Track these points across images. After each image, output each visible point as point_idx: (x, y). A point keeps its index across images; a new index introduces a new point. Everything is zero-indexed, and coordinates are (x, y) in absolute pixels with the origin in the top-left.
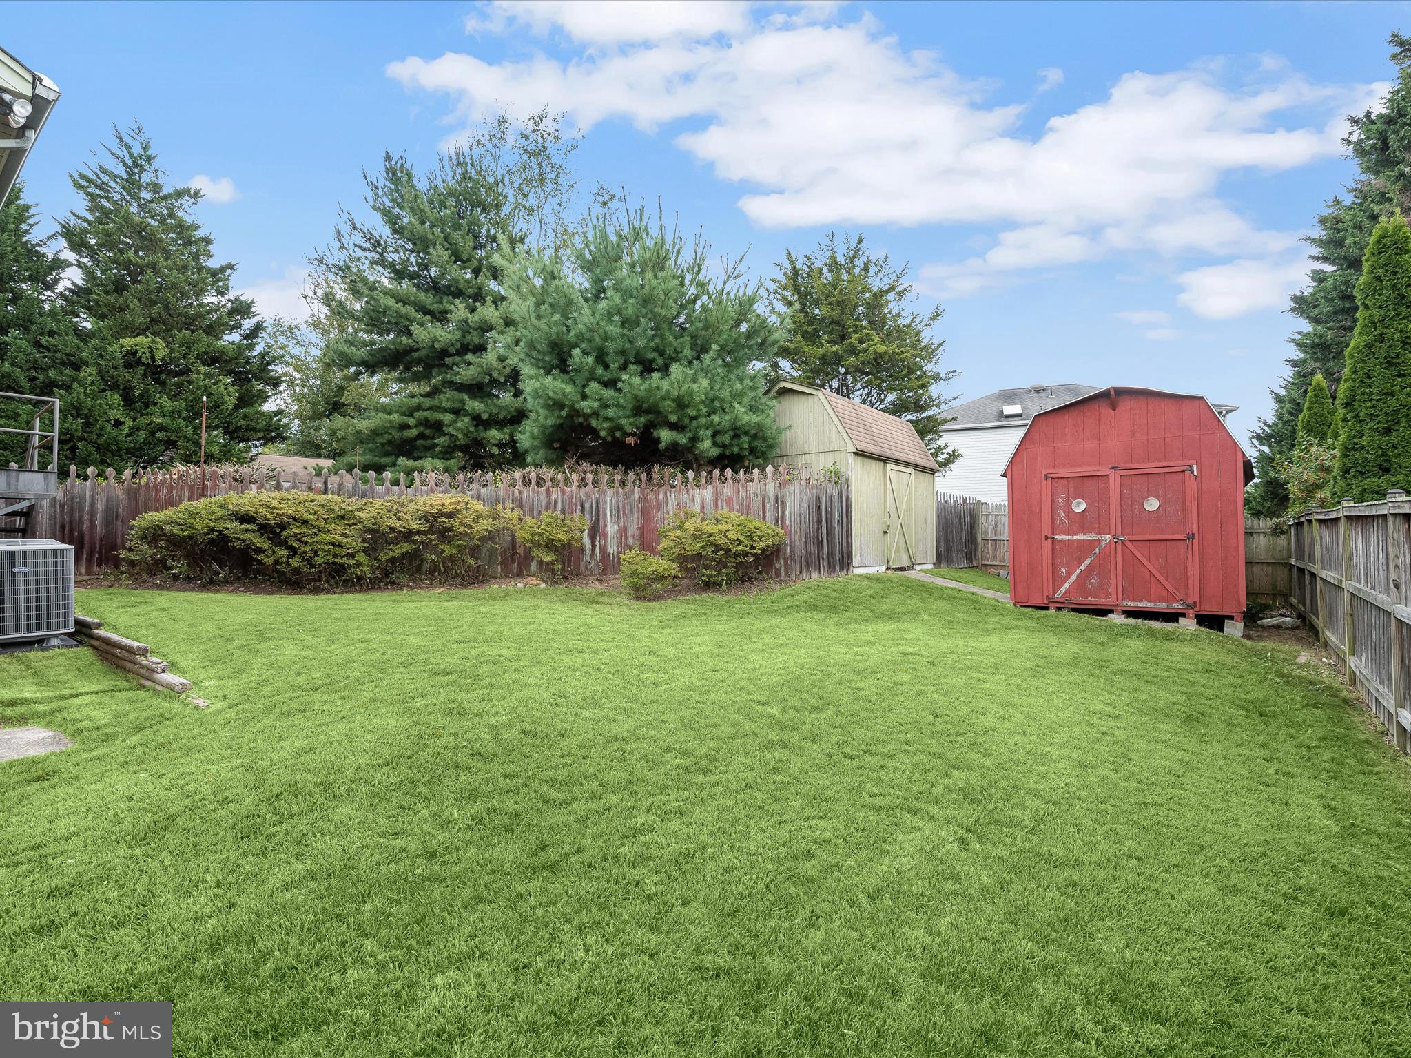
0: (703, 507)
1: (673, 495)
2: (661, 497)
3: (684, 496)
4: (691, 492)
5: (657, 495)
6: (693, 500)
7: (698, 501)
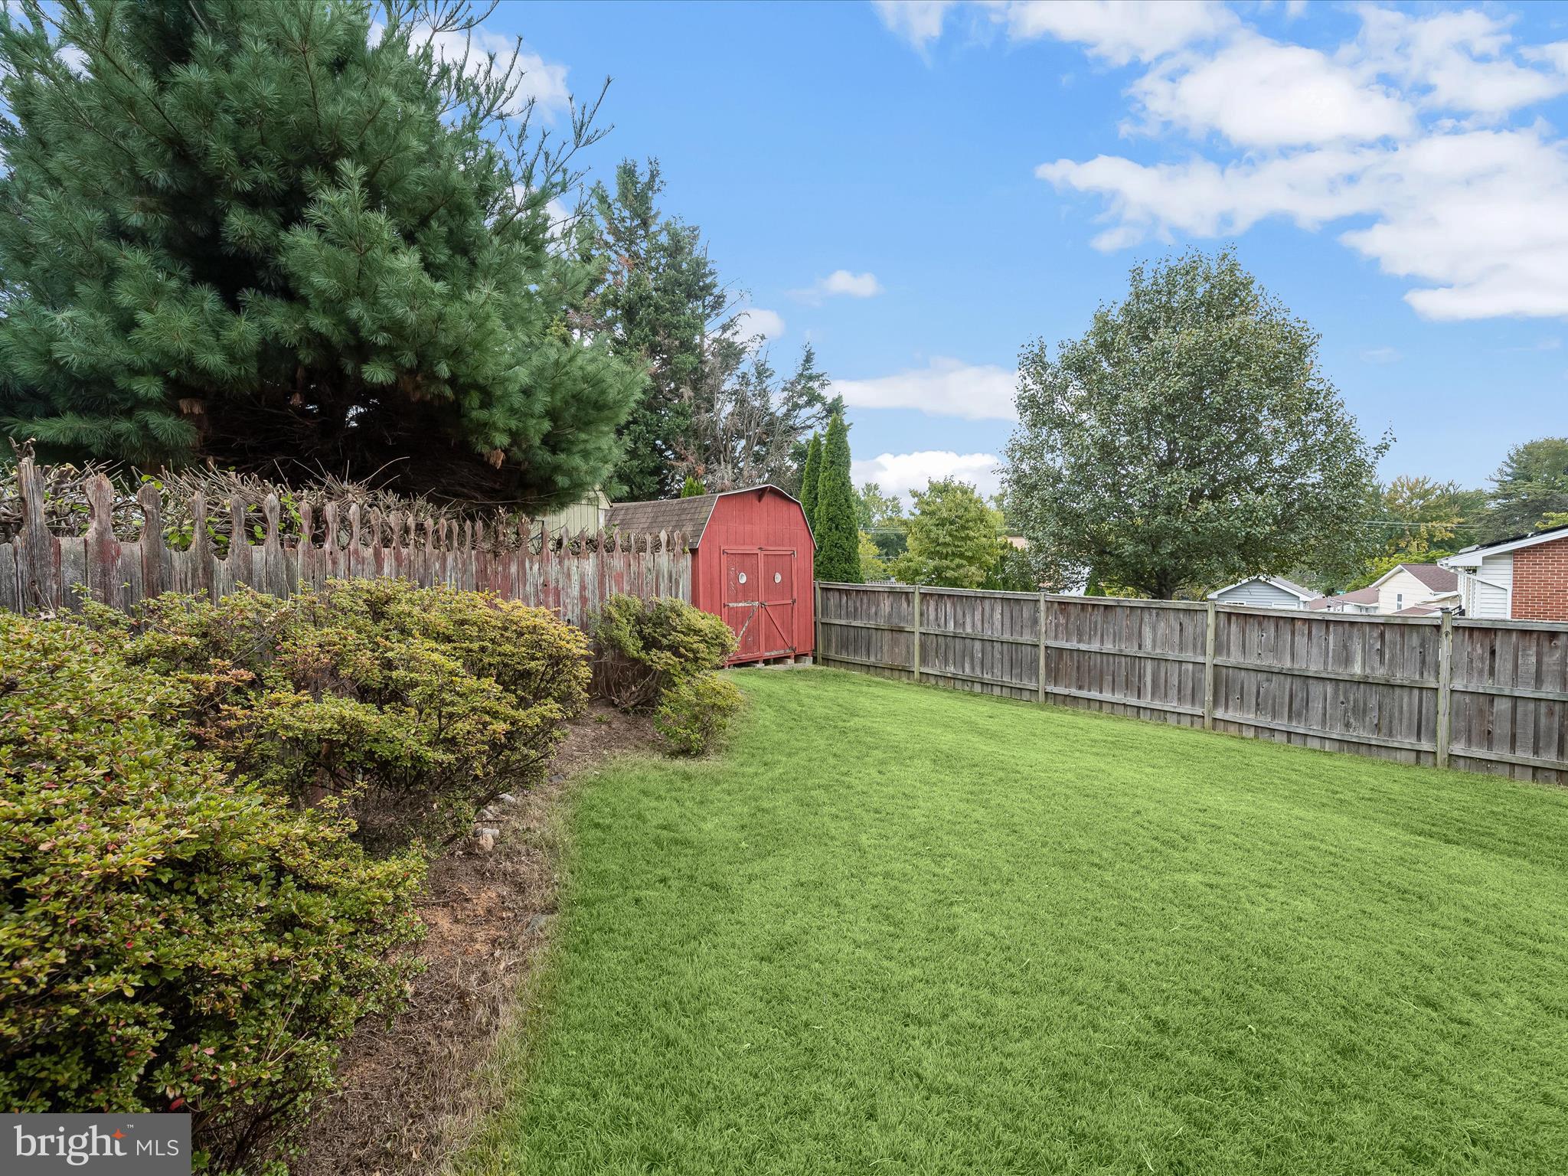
0: (583, 588)
1: (536, 567)
2: (513, 569)
3: (554, 569)
4: (566, 562)
5: (506, 566)
6: (569, 576)
7: (575, 578)
